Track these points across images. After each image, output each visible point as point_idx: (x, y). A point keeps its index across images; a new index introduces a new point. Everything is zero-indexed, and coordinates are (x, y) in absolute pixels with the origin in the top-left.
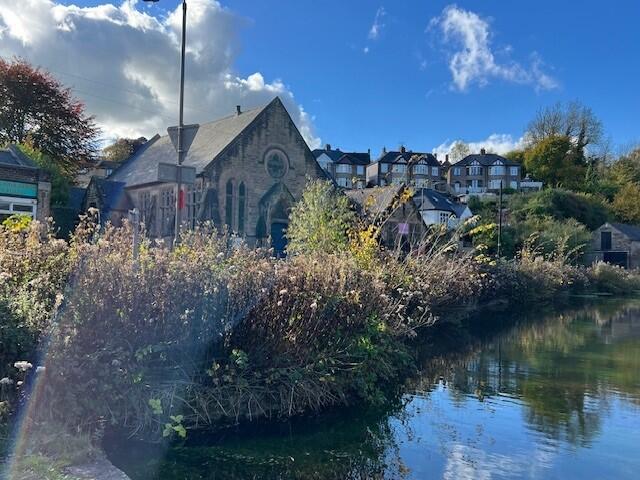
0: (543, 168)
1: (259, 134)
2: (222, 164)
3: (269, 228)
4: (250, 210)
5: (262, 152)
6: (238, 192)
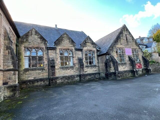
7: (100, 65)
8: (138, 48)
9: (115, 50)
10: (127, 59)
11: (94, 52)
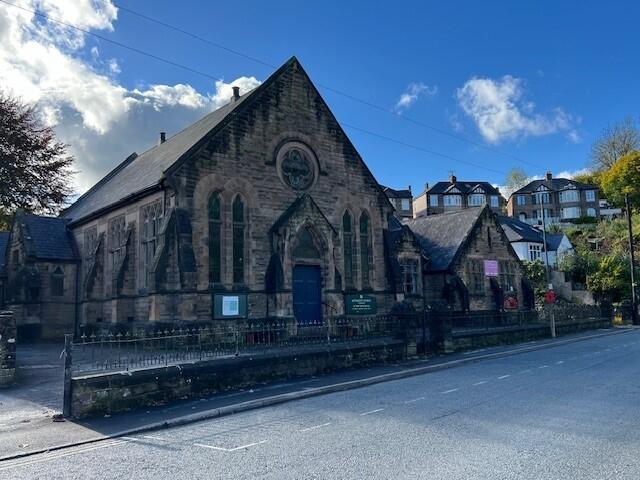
0: (627, 190)
1: (265, 116)
2: (198, 164)
3: (288, 274)
4: (254, 244)
5: (271, 145)
6: (230, 213)
7: (427, 295)
8: (513, 259)
9: (464, 265)
10: (487, 285)
11: (416, 263)
